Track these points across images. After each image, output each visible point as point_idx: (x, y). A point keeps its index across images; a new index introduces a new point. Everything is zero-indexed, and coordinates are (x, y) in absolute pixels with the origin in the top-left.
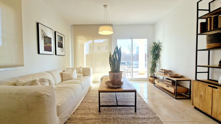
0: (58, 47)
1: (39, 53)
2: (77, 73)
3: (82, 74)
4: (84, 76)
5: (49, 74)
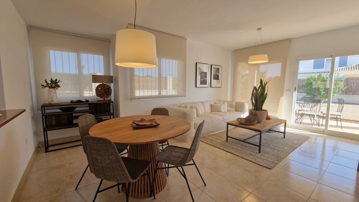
0: (214, 79)
1: (196, 87)
2: (228, 106)
3: (234, 109)
4: (236, 111)
5: (201, 104)
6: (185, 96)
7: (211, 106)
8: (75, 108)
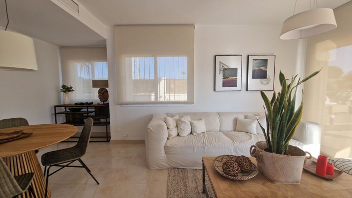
6: (193, 103)
7: (236, 121)
8: (82, 109)
